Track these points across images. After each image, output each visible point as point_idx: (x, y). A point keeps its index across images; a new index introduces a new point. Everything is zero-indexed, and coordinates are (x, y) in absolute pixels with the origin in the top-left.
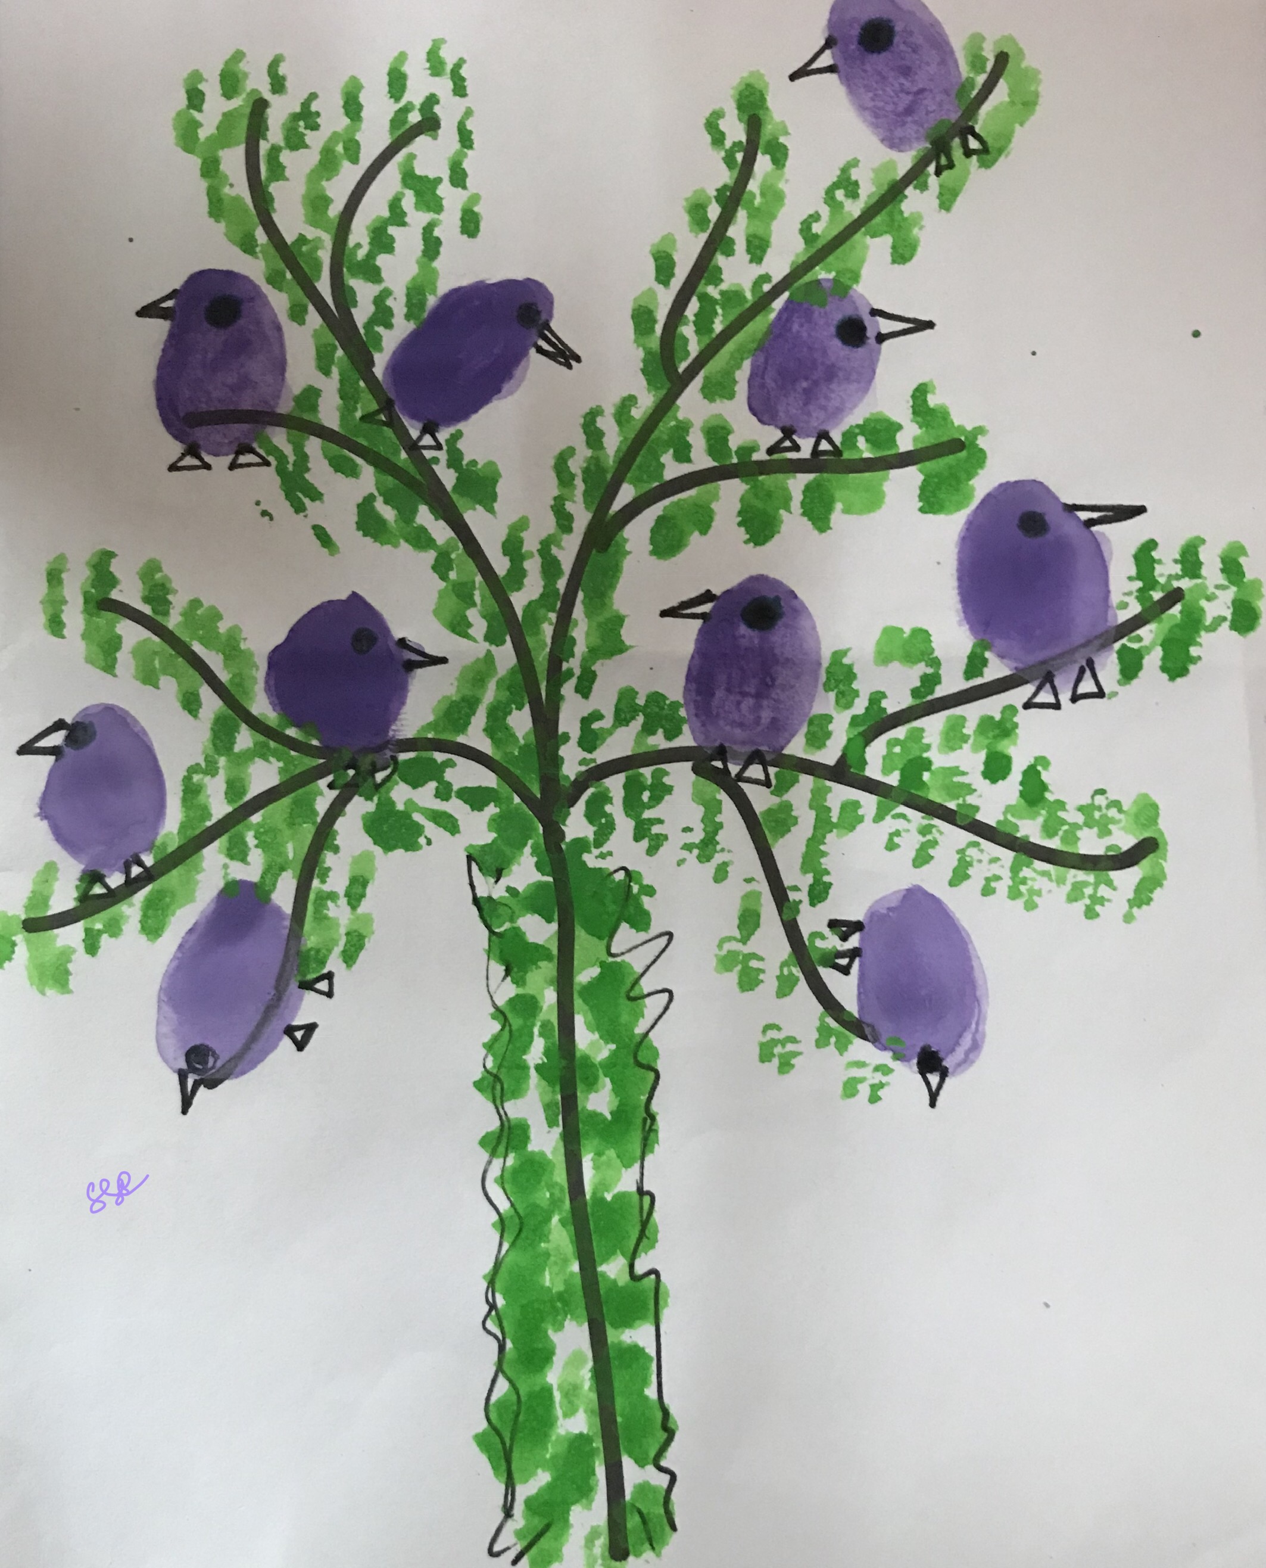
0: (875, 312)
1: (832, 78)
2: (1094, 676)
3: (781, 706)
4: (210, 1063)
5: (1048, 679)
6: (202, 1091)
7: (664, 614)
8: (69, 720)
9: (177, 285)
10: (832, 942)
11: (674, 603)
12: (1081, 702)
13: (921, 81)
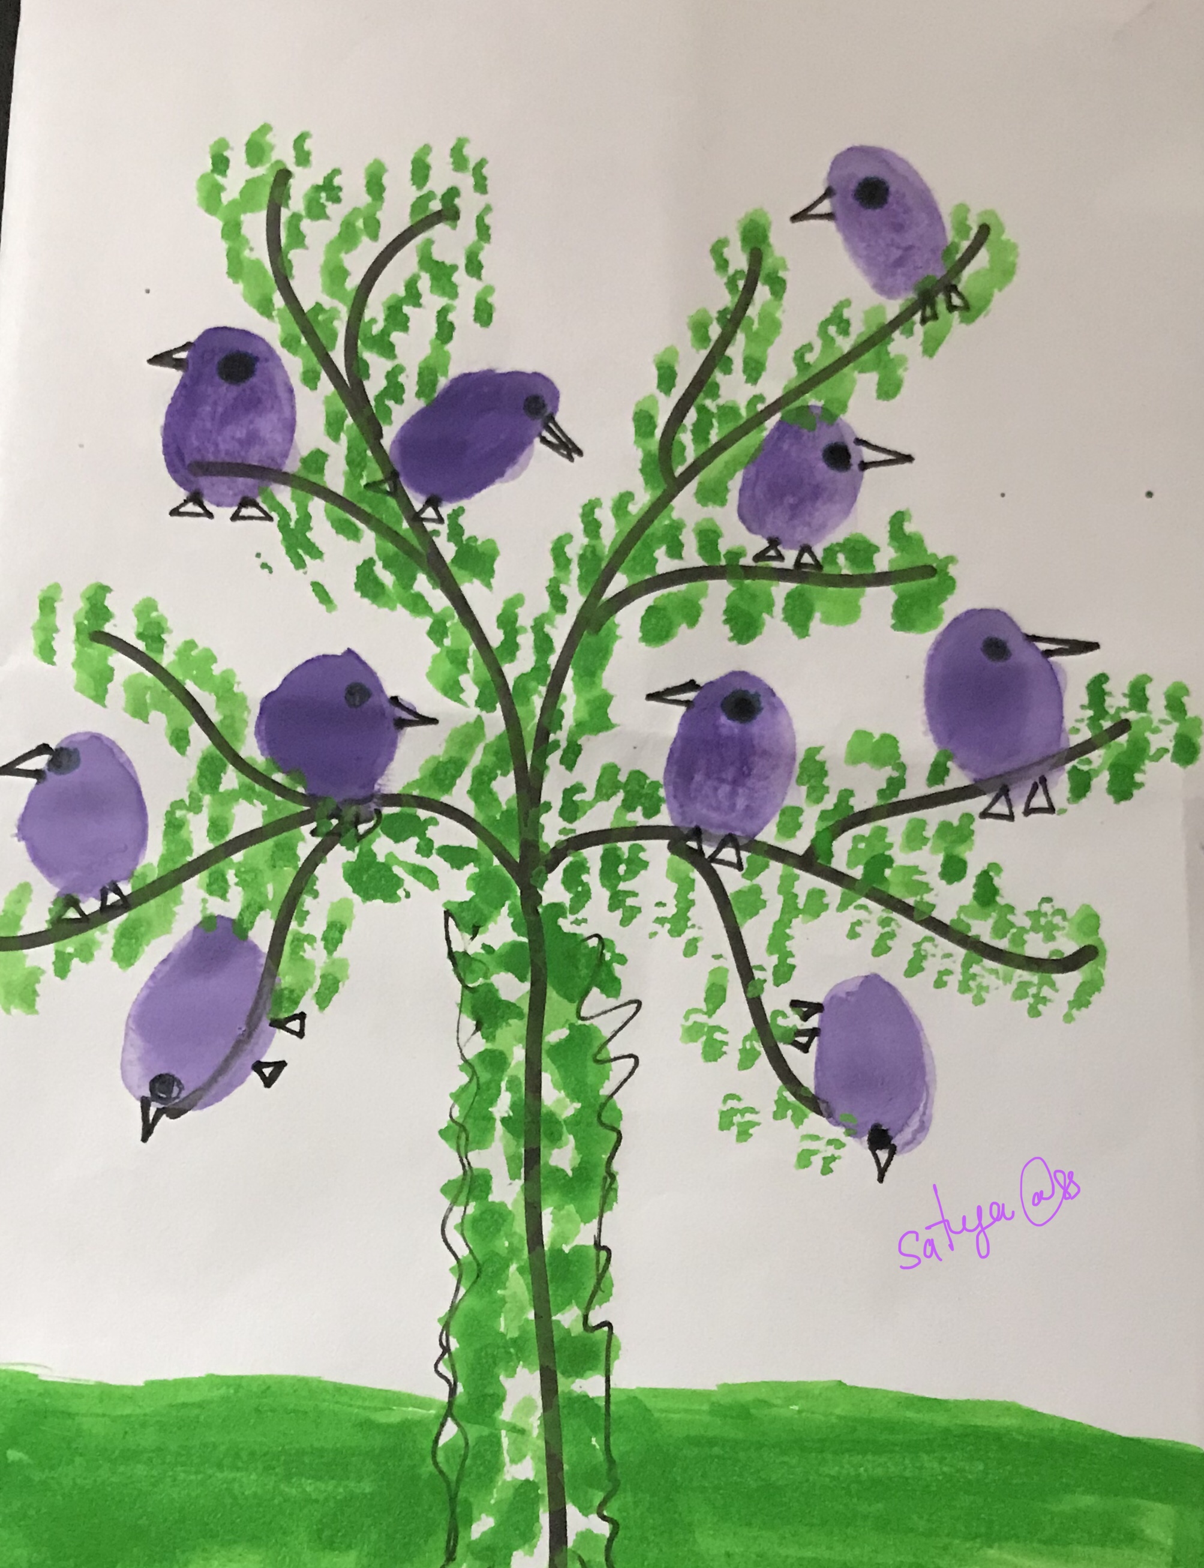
0: (860, 442)
1: (830, 226)
2: (1046, 792)
3: (756, 795)
4: (174, 1095)
5: (1004, 792)
6: (164, 1118)
7: (650, 697)
8: (53, 746)
9: (192, 338)
10: (794, 1020)
11: (660, 688)
12: (1033, 816)
13: (909, 238)
